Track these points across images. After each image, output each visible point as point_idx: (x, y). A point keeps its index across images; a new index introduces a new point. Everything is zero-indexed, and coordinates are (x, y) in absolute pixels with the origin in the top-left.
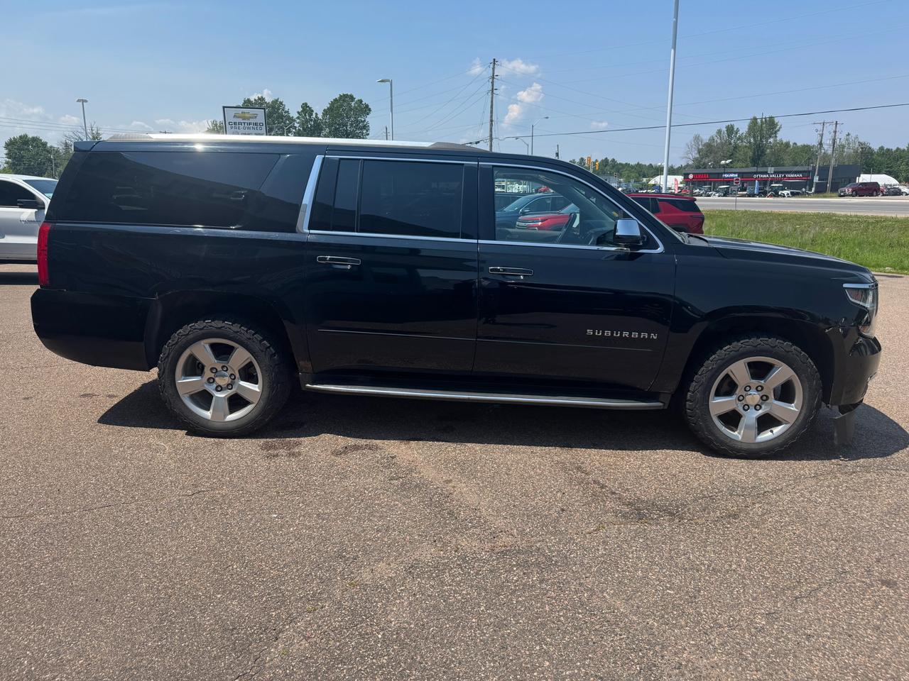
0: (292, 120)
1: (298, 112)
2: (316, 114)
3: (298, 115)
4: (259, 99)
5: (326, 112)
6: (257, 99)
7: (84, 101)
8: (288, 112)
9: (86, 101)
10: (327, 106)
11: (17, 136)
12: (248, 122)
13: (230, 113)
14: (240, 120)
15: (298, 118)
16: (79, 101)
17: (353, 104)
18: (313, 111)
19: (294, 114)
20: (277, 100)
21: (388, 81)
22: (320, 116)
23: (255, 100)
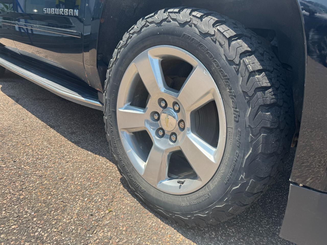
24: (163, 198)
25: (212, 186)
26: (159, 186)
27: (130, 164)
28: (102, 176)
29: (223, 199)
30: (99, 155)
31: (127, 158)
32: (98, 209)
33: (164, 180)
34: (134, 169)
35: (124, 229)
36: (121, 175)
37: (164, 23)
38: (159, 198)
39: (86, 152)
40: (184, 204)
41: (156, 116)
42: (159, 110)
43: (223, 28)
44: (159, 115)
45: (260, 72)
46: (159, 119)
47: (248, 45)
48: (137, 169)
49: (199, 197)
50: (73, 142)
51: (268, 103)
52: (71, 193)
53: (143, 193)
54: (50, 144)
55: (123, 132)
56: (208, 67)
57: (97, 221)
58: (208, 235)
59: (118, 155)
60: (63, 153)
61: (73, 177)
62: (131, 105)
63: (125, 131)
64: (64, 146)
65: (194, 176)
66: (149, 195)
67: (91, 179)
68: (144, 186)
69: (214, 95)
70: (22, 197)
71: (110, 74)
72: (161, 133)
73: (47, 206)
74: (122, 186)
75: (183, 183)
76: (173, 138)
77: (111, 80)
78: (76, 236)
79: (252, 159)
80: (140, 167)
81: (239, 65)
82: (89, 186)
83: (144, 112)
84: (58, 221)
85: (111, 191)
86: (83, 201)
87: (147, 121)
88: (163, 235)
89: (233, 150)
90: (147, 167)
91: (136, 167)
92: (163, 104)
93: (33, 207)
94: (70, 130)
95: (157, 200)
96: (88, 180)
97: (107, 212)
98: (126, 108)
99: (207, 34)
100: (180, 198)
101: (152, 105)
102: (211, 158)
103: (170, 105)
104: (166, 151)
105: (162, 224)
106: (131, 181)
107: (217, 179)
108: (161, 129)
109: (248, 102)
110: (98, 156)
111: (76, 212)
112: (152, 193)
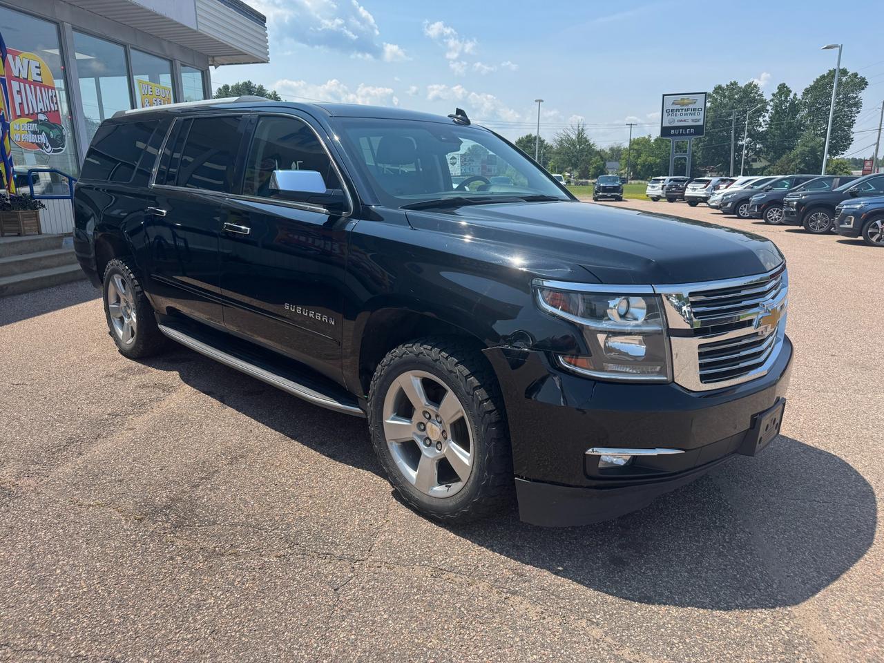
0: (765, 103)
1: (773, 95)
2: (795, 94)
3: (772, 97)
4: (732, 84)
5: (807, 92)
6: (729, 84)
7: (541, 101)
8: (761, 95)
9: (542, 101)
10: (810, 83)
11: (524, 136)
12: (686, 108)
13: (669, 100)
14: (678, 107)
15: (772, 100)
16: (536, 101)
17: (844, 79)
18: (790, 91)
19: (768, 97)
20: (751, 84)
21: (836, 46)
22: (799, 97)
23: (727, 86)
24: (435, 503)
25: (469, 484)
26: (430, 493)
27: (401, 475)
28: (372, 492)
29: (477, 493)
30: (363, 468)
31: (398, 470)
32: (376, 519)
33: (434, 486)
34: (405, 480)
35: (403, 532)
36: (393, 487)
37: (421, 355)
38: (432, 504)
39: (346, 467)
40: (451, 504)
41: (422, 426)
42: (425, 421)
43: (461, 367)
44: (425, 425)
45: (487, 400)
46: (425, 429)
47: (478, 380)
48: (409, 479)
49: (462, 495)
50: (327, 456)
51: (494, 421)
52: (346, 509)
53: (416, 501)
54: (302, 460)
55: (391, 444)
56: (456, 393)
57: (377, 528)
58: (477, 533)
59: (387, 467)
60: (321, 470)
61: (343, 495)
62: (397, 415)
63: (394, 443)
64: (320, 462)
65: (458, 480)
66: (423, 503)
67: (362, 495)
68: (416, 495)
69: (462, 413)
70: (303, 516)
71: (374, 385)
72: (428, 442)
73: (330, 520)
74: (394, 500)
75: (450, 487)
76: (439, 446)
77: (376, 393)
78: (362, 540)
79: (490, 460)
80: (411, 477)
81: (473, 395)
82: (362, 501)
83: (411, 422)
84: (344, 531)
85: (384, 504)
86: (360, 515)
87: (414, 433)
88: (437, 535)
89: (478, 455)
90: (418, 477)
91: (407, 477)
92: (428, 416)
93: (317, 523)
94: (316, 439)
95: (429, 505)
96: (359, 495)
97: (385, 521)
98: (393, 419)
99: (451, 372)
100: (449, 500)
101: (418, 416)
102: (467, 462)
103: (433, 417)
104: (433, 459)
105: (436, 527)
106: (403, 491)
107: (472, 478)
108: (428, 438)
109: (482, 421)
110: (362, 471)
111: (356, 523)
112: (425, 500)
